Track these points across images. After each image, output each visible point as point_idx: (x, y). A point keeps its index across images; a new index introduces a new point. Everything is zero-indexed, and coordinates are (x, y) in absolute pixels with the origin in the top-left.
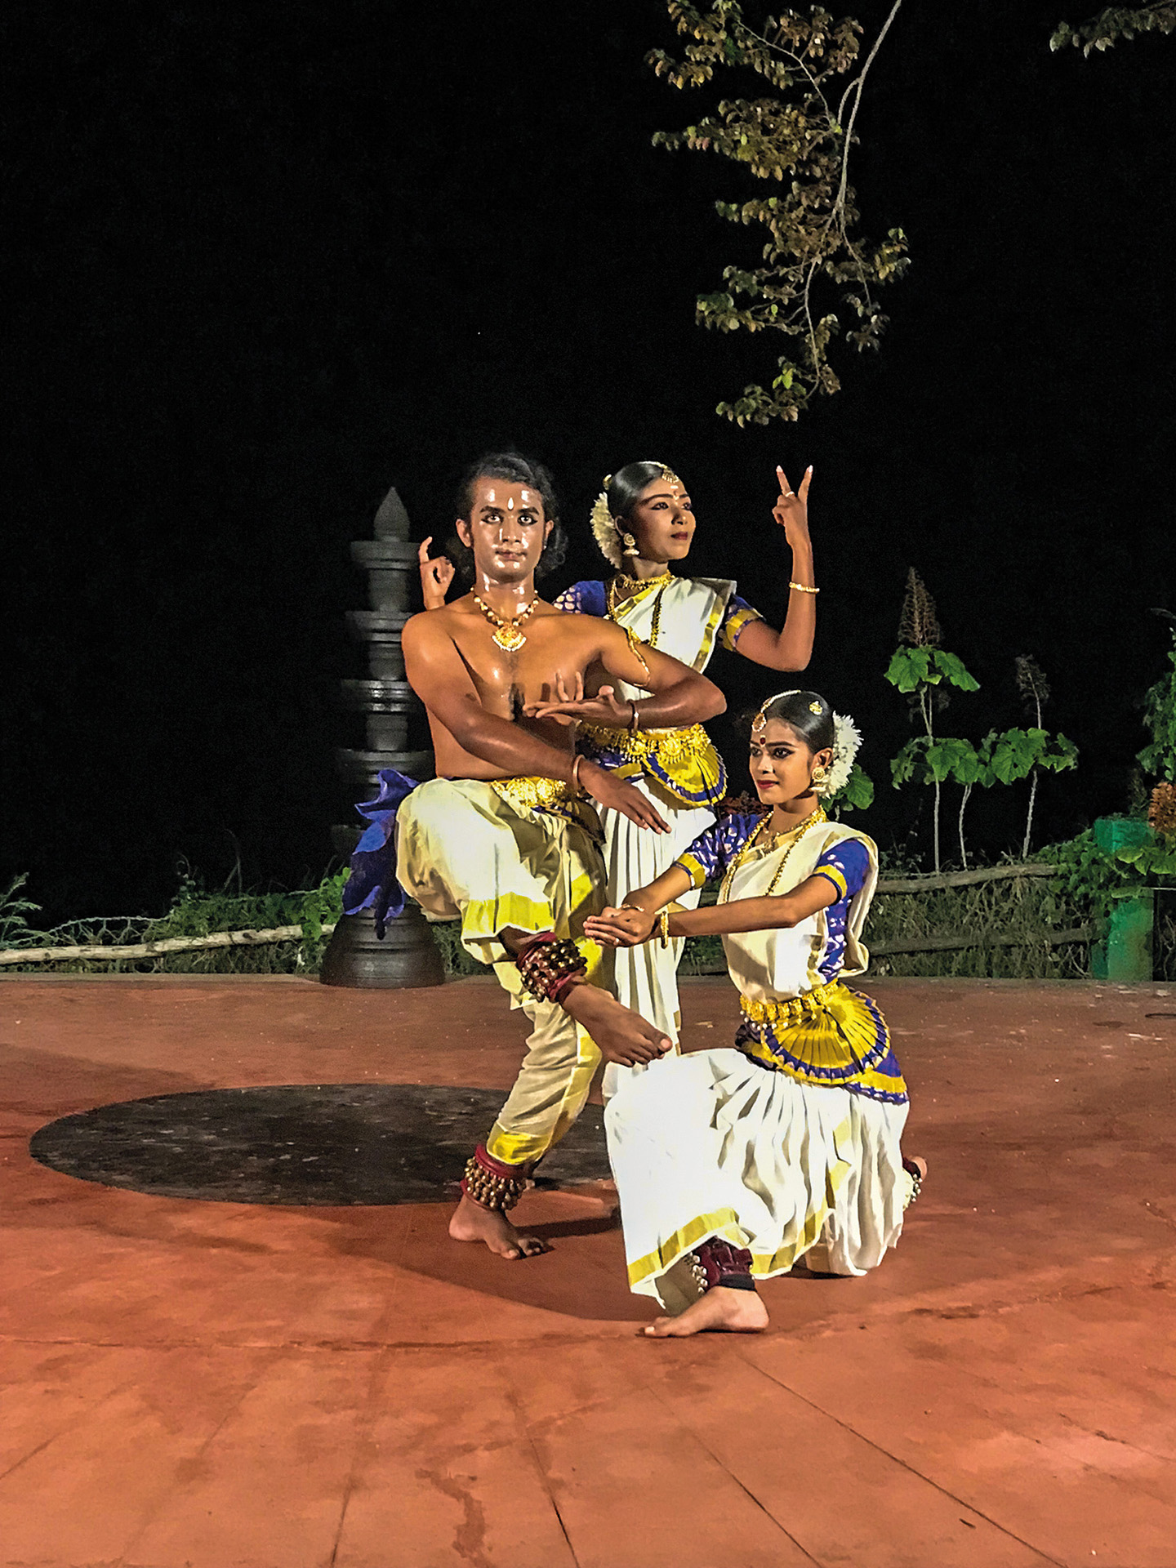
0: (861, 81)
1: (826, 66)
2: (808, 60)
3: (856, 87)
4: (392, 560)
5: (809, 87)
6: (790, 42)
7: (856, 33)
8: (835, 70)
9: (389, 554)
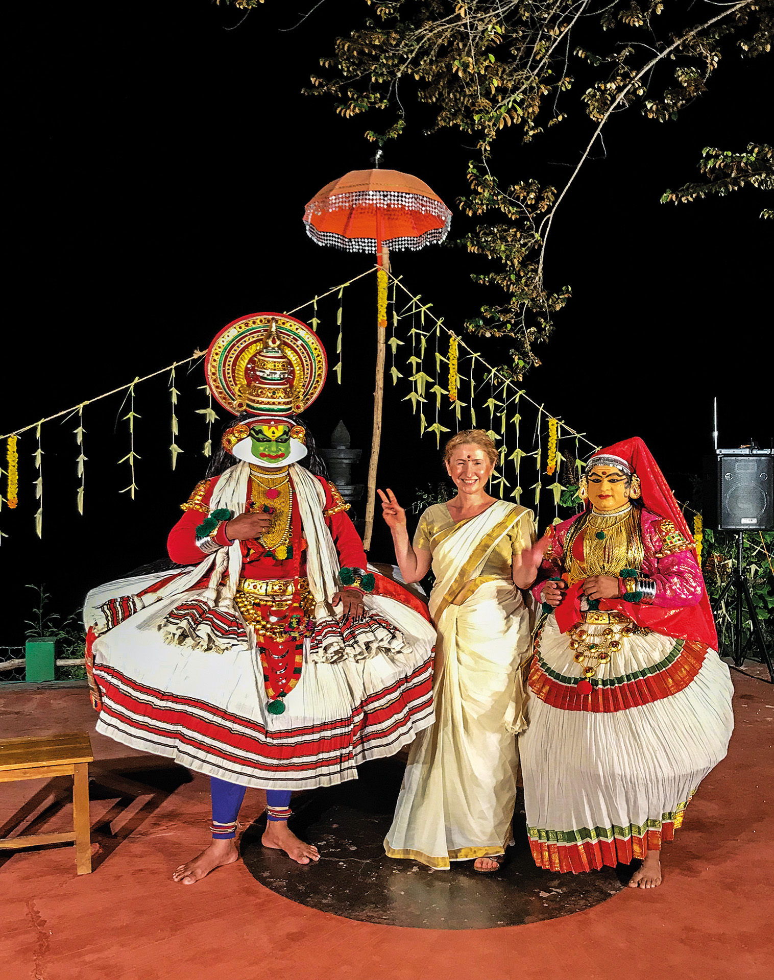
0: (551, 215)
1: (537, 208)
2: (527, 206)
3: (549, 219)
4: (343, 459)
5: (527, 219)
6: (519, 197)
7: (553, 193)
8: (541, 210)
9: (342, 456)
